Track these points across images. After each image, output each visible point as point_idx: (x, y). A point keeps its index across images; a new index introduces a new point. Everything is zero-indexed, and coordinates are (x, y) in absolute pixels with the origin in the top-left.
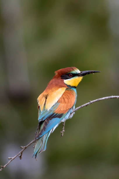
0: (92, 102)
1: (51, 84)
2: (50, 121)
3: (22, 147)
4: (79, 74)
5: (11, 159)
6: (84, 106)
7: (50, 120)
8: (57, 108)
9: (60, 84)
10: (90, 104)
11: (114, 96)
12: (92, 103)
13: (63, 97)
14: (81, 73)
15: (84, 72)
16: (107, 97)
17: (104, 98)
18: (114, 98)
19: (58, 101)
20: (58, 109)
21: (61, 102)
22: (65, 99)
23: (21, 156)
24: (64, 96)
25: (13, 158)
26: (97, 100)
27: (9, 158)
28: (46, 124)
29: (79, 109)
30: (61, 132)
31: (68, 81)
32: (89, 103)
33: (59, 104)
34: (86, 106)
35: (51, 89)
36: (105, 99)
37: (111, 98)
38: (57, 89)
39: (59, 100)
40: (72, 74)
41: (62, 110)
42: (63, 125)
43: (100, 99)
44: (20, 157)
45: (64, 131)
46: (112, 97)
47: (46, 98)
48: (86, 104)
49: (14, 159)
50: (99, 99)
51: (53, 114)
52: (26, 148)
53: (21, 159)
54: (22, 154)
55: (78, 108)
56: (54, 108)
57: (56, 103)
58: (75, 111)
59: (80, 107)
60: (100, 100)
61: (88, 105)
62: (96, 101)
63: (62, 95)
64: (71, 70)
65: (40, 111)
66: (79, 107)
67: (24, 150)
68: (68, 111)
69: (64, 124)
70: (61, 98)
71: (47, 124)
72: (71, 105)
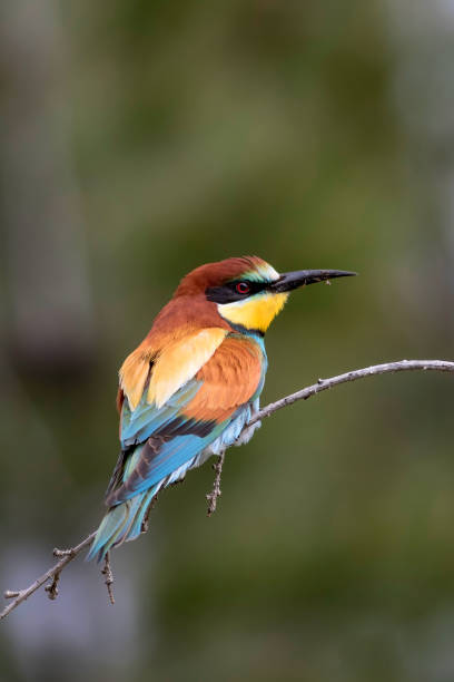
0: (327, 382)
1: (172, 314)
2: (166, 444)
3: (58, 552)
4: (274, 282)
5: (17, 595)
6: (296, 400)
7: (167, 440)
8: (191, 401)
9: (205, 317)
10: (319, 391)
11: (413, 363)
12: (326, 387)
13: (215, 361)
14: (282, 278)
15: (292, 276)
16: (385, 366)
17: (372, 369)
18: (411, 368)
19: (196, 376)
20: (196, 403)
21: (209, 379)
22: (224, 369)
23: (54, 586)
24: (219, 357)
25: (23, 593)
26: (347, 375)
27: (8, 593)
28: (150, 454)
29: (279, 408)
30: (208, 497)
31: (232, 309)
32: (314, 387)
33: (201, 384)
34: (306, 398)
35: (171, 332)
36: (378, 373)
37: (401, 369)
38: (194, 333)
39: (201, 370)
40: (248, 282)
41: (211, 406)
42: (217, 471)
43: (359, 372)
44: (52, 589)
45: (218, 491)
46: (405, 363)
47: (152, 364)
48: (306, 390)
49: (25, 598)
50: (354, 373)
51: (179, 420)
52: (72, 556)
53: (52, 598)
54: (56, 578)
55: (271, 406)
56: (182, 398)
57: (189, 382)
58: (262, 419)
59: (282, 401)
60: (358, 377)
61: (312, 393)
62: (344, 381)
63: (212, 353)
64: (246, 266)
65: (129, 409)
66: (278, 403)
67: (67, 562)
68: (234, 412)
69: (220, 466)
70: (208, 364)
71: (155, 456)
72: (244, 392)
